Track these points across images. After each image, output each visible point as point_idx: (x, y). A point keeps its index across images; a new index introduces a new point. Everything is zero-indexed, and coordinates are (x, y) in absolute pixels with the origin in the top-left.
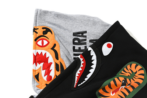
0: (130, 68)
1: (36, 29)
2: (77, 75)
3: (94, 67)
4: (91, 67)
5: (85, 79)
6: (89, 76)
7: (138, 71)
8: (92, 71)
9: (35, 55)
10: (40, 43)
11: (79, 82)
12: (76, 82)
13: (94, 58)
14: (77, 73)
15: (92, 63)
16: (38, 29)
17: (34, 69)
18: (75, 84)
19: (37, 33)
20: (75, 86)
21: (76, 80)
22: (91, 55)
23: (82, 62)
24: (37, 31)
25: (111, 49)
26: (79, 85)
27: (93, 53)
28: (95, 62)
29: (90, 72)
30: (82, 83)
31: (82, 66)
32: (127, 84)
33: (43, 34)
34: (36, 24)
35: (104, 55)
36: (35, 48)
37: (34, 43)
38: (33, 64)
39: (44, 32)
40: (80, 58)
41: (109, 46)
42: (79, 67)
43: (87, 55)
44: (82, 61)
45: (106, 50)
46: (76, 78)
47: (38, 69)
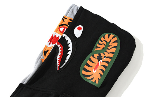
0: (104, 40)
1: (65, 18)
2: (58, 59)
3: (71, 49)
4: (69, 50)
5: (65, 61)
6: (68, 57)
7: (112, 39)
8: (70, 53)
9: (53, 36)
10: (62, 29)
11: (61, 65)
12: (58, 65)
13: (69, 41)
14: (57, 58)
15: (69, 46)
16: (66, 18)
17: (47, 46)
18: (58, 67)
19: (64, 21)
20: (58, 69)
21: (58, 64)
22: (66, 40)
23: (60, 48)
24: (65, 20)
25: (82, 31)
26: (61, 67)
27: (67, 38)
28: (71, 45)
29: (68, 54)
30: (63, 65)
31: (60, 51)
32: (103, 58)
33: (68, 24)
34: (67, 14)
35: (77, 37)
36: (56, 31)
37: (58, 27)
38: (49, 41)
39: (69, 22)
40: (57, 45)
41: (79, 29)
42: (59, 52)
43: (63, 41)
44: (60, 46)
45: (78, 33)
46: (58, 62)
47: (50, 47)
